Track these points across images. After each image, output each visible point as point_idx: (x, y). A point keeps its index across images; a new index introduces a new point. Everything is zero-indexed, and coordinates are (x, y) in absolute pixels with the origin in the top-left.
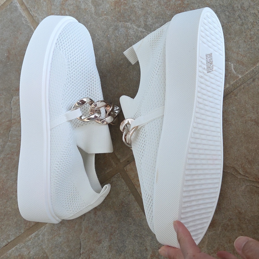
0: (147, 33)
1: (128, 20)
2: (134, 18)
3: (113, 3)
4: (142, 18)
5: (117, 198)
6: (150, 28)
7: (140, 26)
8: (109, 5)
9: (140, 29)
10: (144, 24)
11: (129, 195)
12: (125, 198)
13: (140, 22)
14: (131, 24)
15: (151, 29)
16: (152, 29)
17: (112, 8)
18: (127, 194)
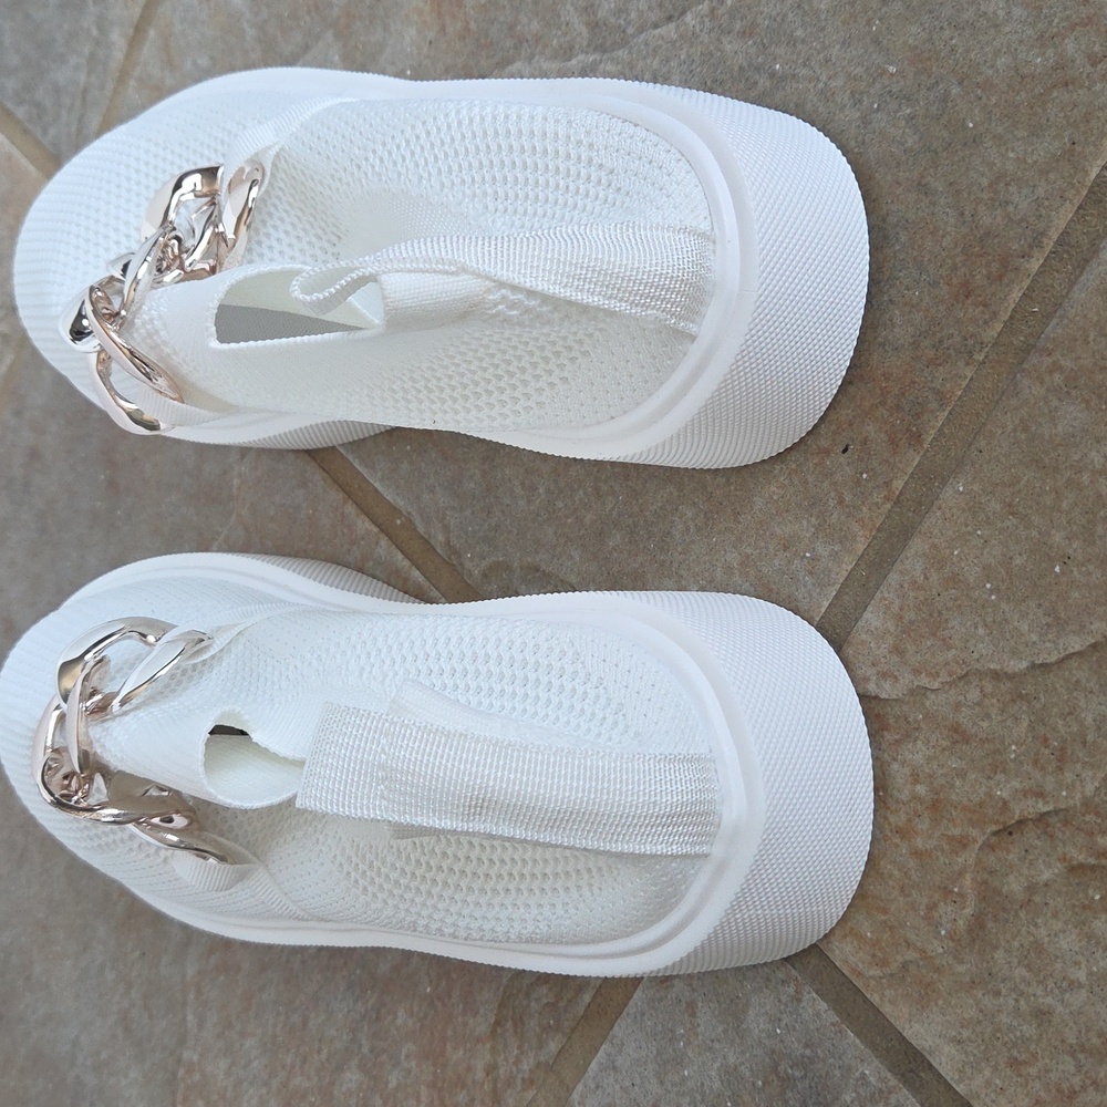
0: (613, 59)
1: (511, 52)
2: (535, 26)
3: (427, 8)
4: (569, 7)
5: (738, 1040)
6: (619, 27)
7: (571, 48)
8: (413, 32)
9: (574, 62)
10: (588, 24)
11: (799, 1000)
12: (783, 1024)
13: (567, 24)
14: (530, 63)
15: (624, 31)
16: (630, 31)
17: (431, 35)
18: (784, 998)
